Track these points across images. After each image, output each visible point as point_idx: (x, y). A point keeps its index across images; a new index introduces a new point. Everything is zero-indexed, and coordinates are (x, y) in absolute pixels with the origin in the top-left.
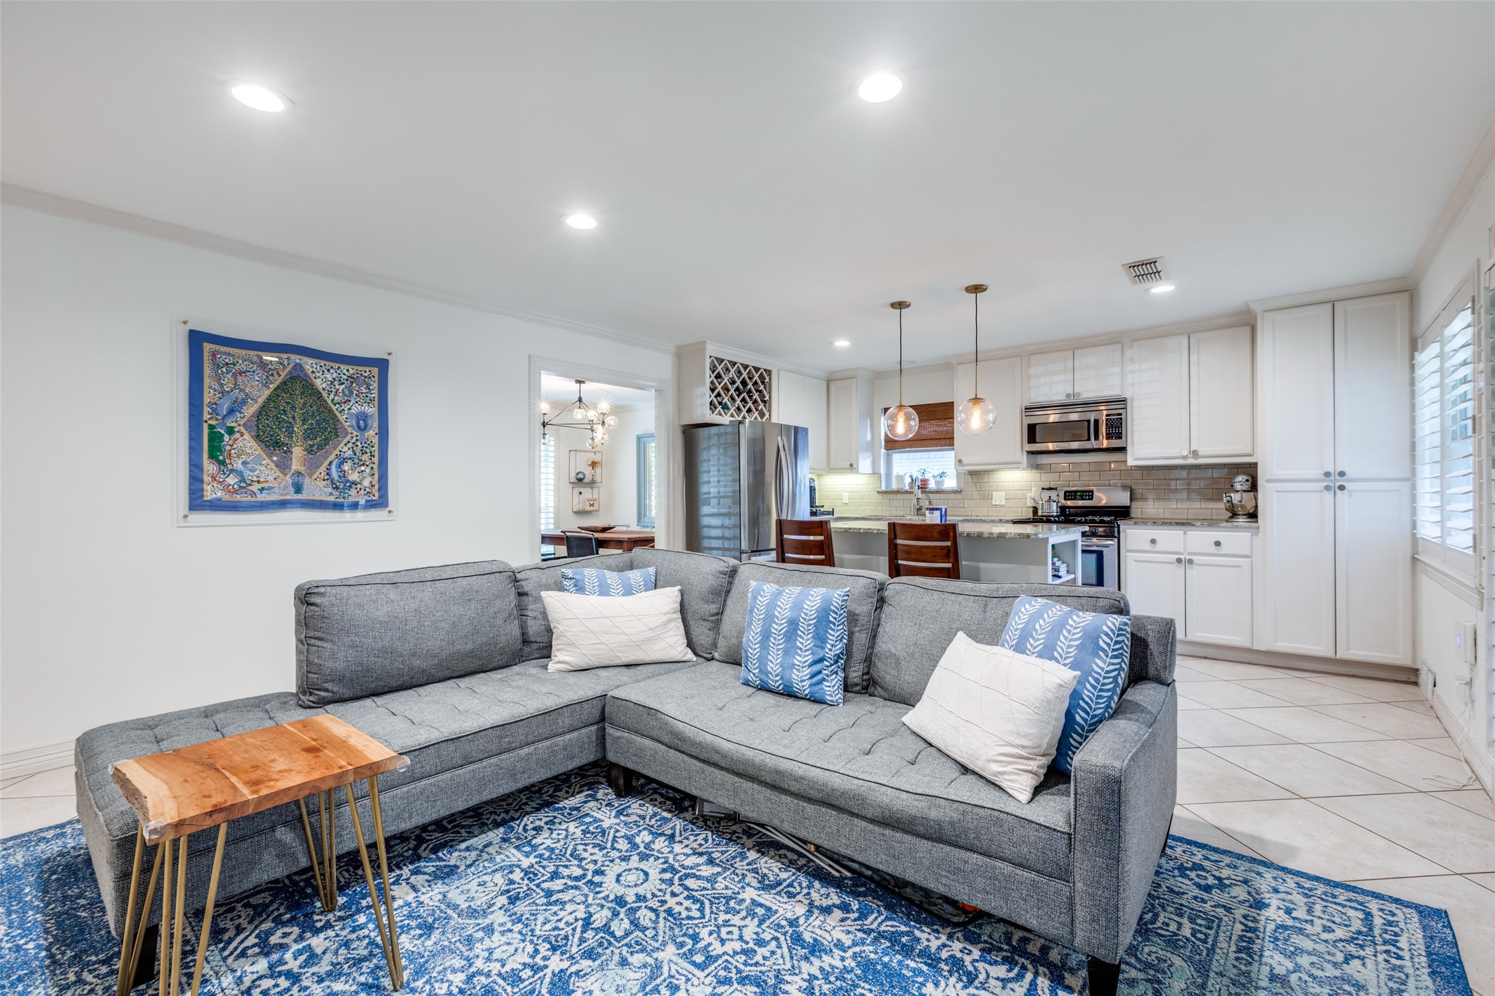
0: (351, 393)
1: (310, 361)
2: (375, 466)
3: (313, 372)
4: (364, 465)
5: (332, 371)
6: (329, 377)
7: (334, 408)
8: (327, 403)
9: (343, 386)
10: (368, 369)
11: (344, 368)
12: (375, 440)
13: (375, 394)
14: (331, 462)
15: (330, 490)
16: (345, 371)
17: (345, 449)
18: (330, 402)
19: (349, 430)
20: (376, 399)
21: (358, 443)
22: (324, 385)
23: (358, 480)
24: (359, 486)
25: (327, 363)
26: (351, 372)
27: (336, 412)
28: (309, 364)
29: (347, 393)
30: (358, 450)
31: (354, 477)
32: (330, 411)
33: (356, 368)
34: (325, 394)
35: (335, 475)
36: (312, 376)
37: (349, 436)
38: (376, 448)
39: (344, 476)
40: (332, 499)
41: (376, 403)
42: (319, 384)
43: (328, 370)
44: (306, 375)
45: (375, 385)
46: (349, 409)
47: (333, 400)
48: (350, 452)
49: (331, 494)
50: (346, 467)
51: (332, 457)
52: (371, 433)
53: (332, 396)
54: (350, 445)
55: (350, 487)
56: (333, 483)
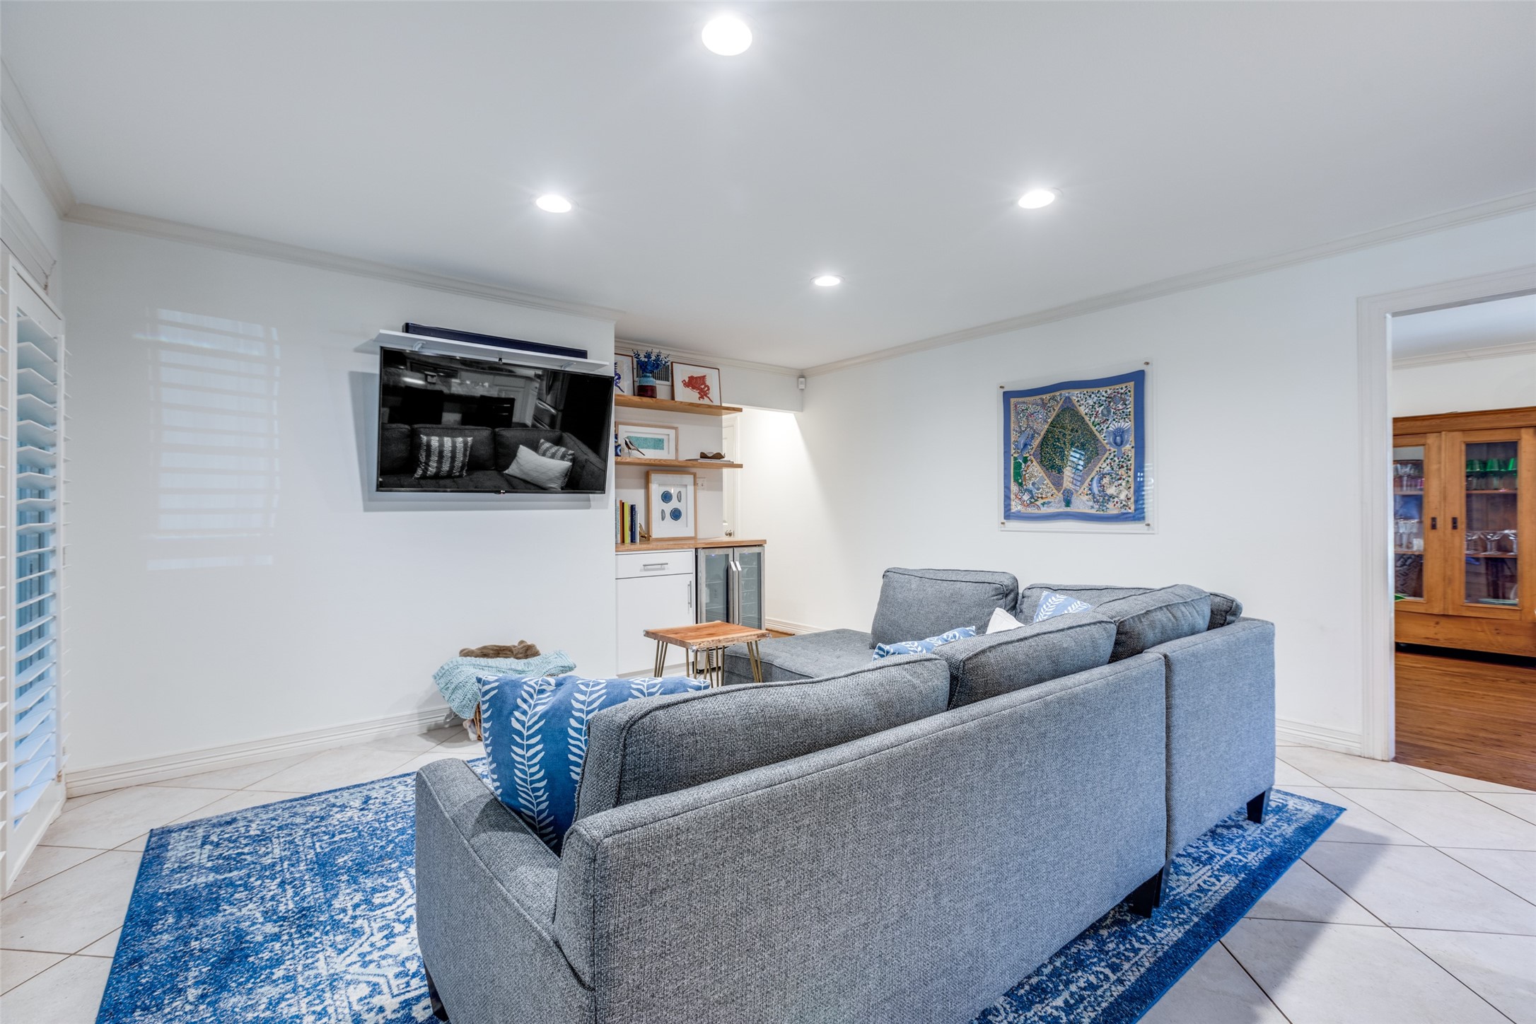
0: (1109, 412)
1: (1076, 392)
2: (1130, 479)
3: (1078, 401)
4: (1120, 479)
5: (1093, 396)
6: (1091, 402)
7: (1094, 429)
8: (1089, 426)
9: (1102, 407)
10: (1124, 386)
11: (1102, 390)
12: (1132, 454)
13: (1131, 409)
14: (1092, 479)
15: (1091, 503)
16: (1104, 393)
17: (1105, 465)
18: (1090, 424)
19: (1108, 447)
20: (1132, 414)
21: (1116, 459)
22: (1086, 411)
23: (1115, 494)
24: (1116, 499)
25: (1089, 390)
26: (1109, 392)
27: (1096, 433)
28: (1075, 395)
29: (1105, 413)
30: (1115, 465)
31: (1111, 491)
32: (1092, 432)
33: (1113, 387)
34: (1087, 418)
35: (1096, 490)
36: (1077, 404)
37: (1108, 453)
38: (1132, 461)
39: (1103, 491)
40: (1093, 511)
41: (1132, 417)
42: (1083, 410)
43: (1090, 396)
44: (1073, 405)
45: (1131, 400)
46: (1108, 428)
47: (1093, 422)
48: (1108, 468)
49: (1092, 507)
50: (1106, 481)
51: (1094, 473)
52: (1128, 447)
53: (1093, 418)
54: (1108, 461)
55: (1109, 500)
56: (1094, 498)
